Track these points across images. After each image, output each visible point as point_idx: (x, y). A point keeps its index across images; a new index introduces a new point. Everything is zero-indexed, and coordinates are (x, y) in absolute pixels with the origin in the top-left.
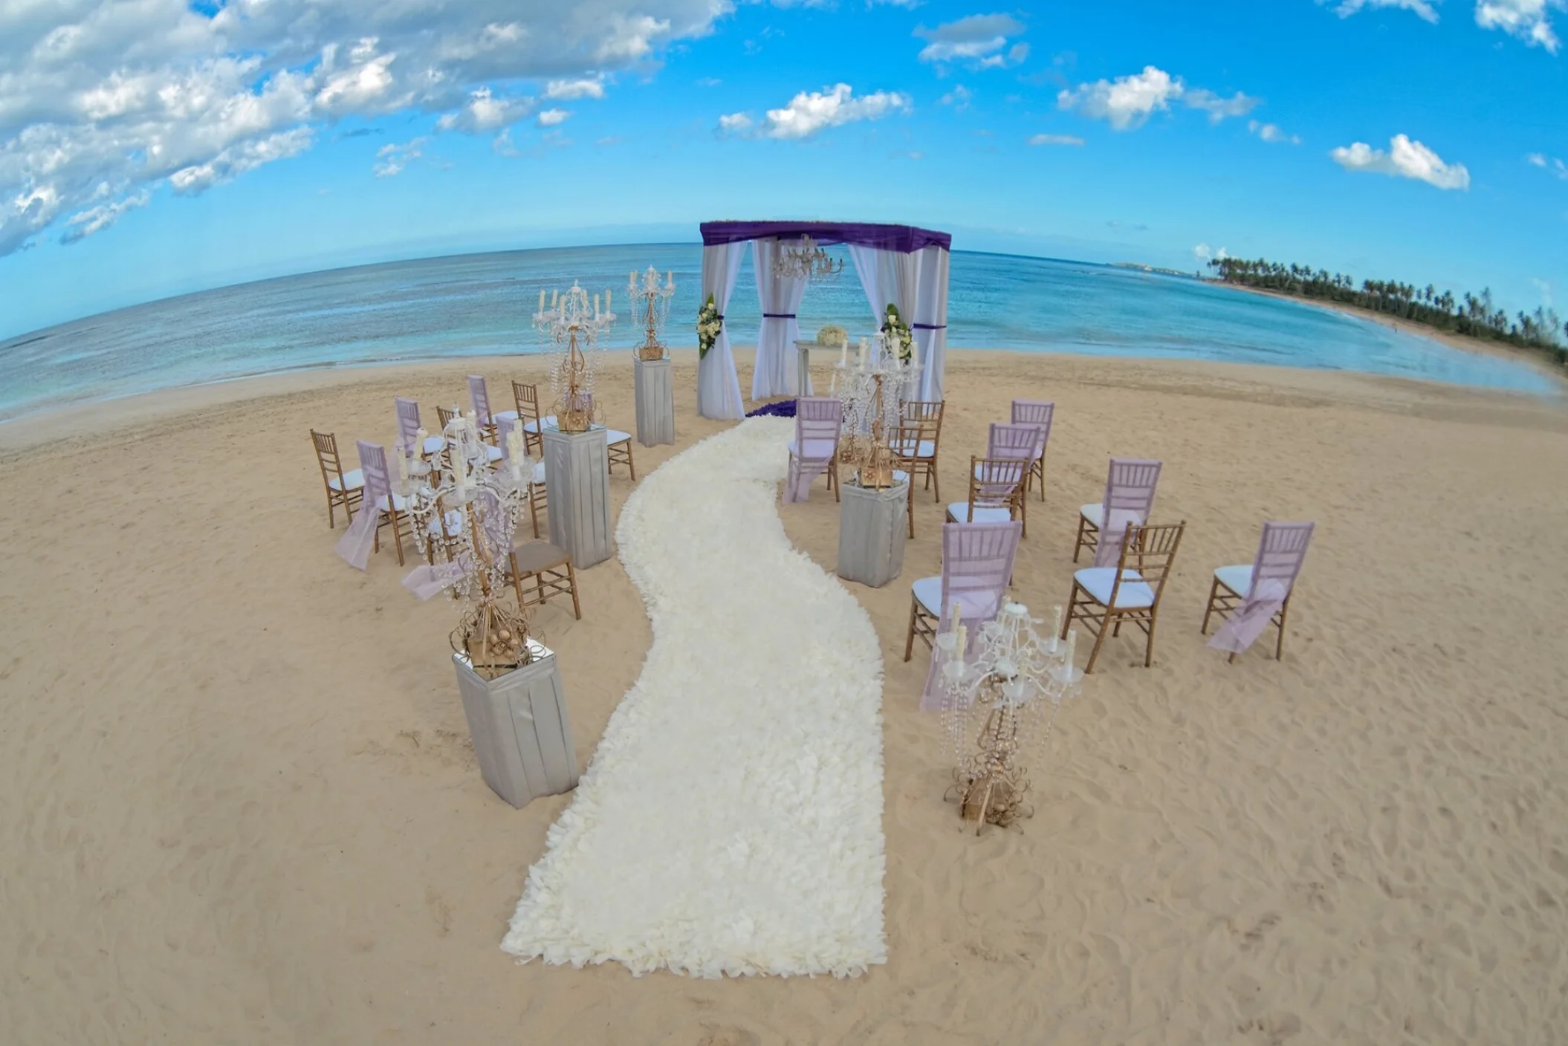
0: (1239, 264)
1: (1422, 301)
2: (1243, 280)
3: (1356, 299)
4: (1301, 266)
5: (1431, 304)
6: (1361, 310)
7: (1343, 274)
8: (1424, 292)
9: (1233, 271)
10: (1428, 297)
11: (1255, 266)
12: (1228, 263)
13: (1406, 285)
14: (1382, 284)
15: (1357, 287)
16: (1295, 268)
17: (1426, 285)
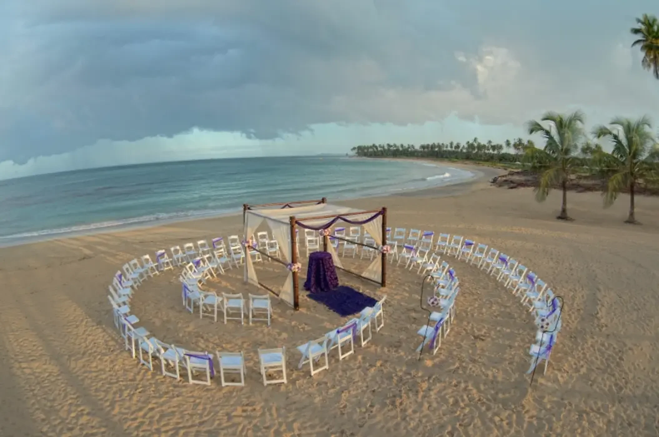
0: (365, 148)
1: (449, 149)
2: (365, 155)
3: (416, 154)
4: (392, 144)
5: (453, 149)
6: (418, 159)
7: (411, 144)
8: (449, 145)
9: (363, 151)
10: (451, 147)
11: (371, 147)
12: (360, 148)
13: (441, 144)
14: (428, 145)
15: (417, 147)
16: (389, 145)
17: (450, 142)
